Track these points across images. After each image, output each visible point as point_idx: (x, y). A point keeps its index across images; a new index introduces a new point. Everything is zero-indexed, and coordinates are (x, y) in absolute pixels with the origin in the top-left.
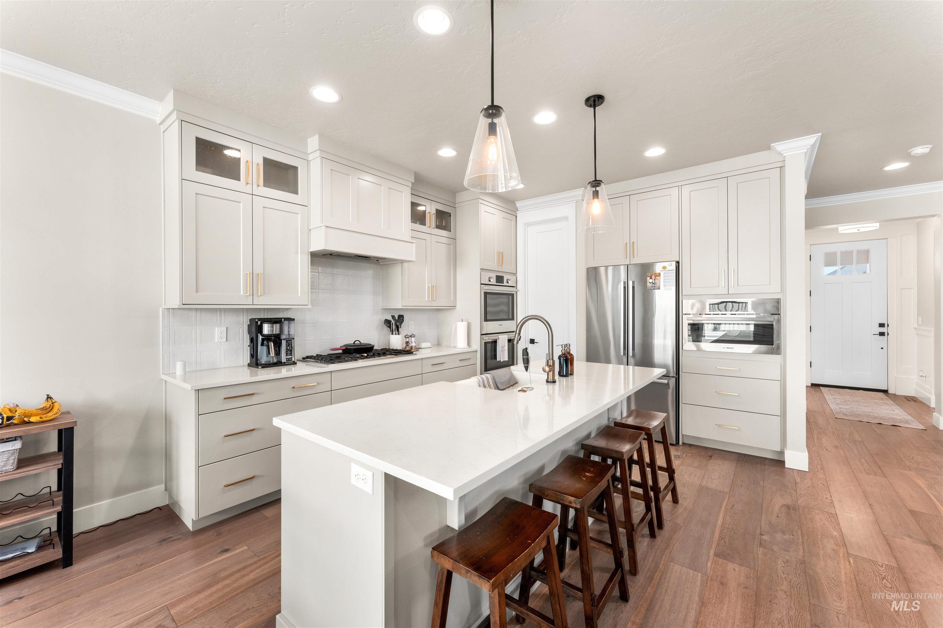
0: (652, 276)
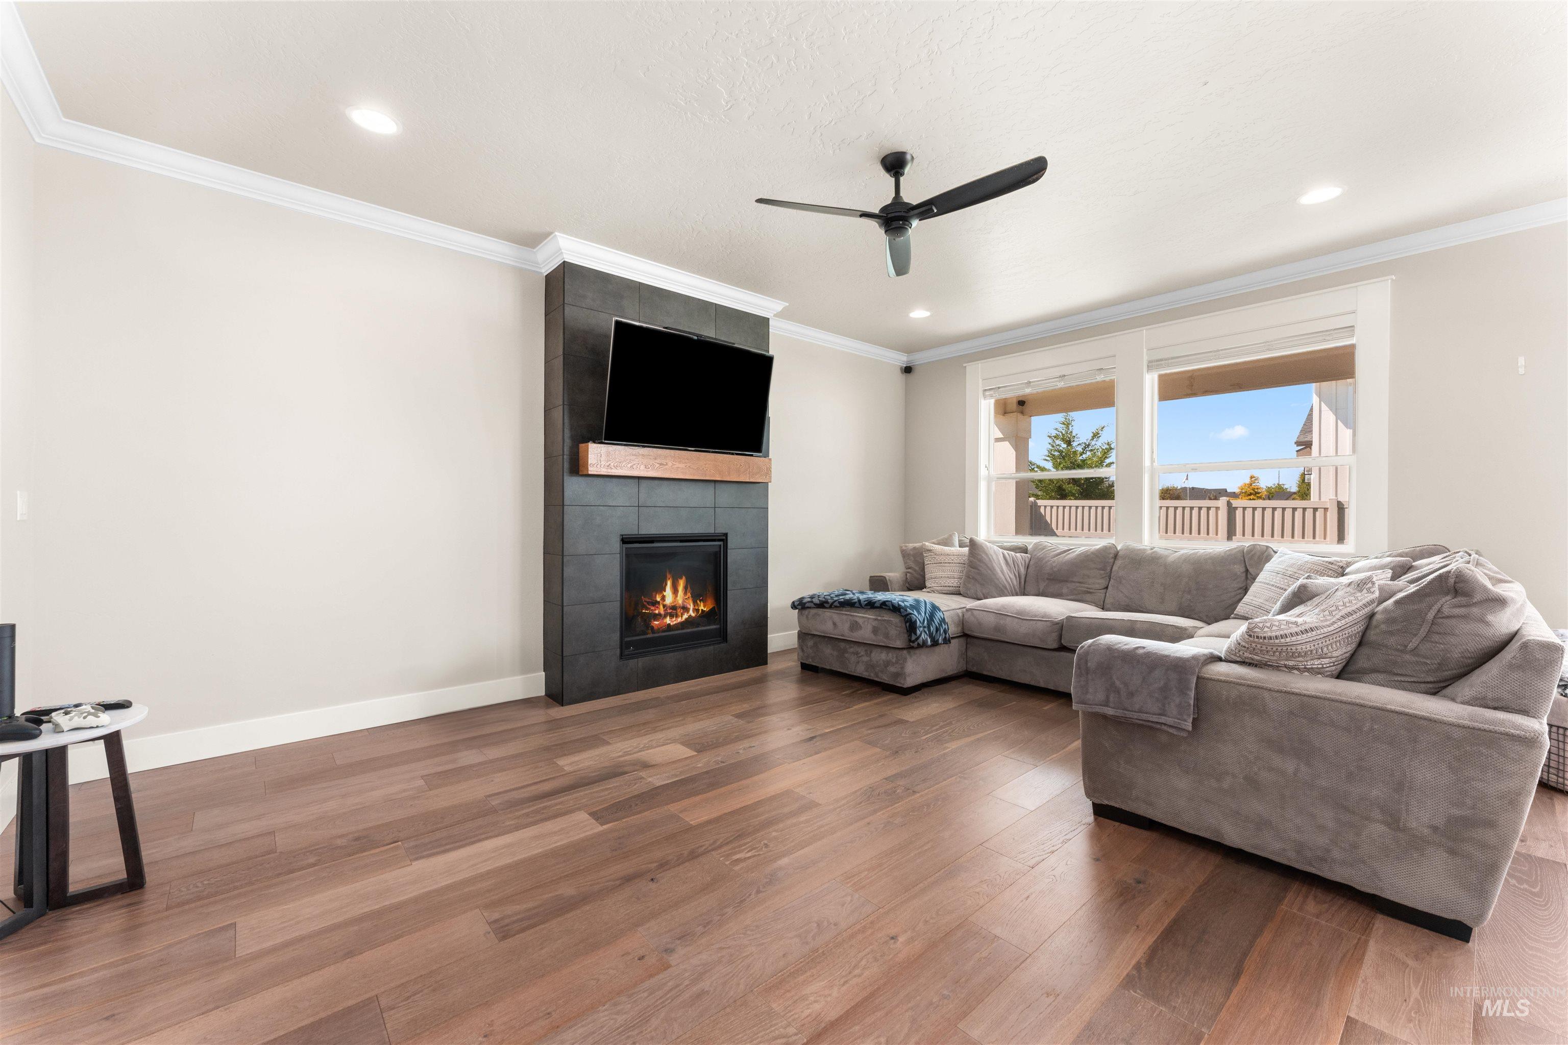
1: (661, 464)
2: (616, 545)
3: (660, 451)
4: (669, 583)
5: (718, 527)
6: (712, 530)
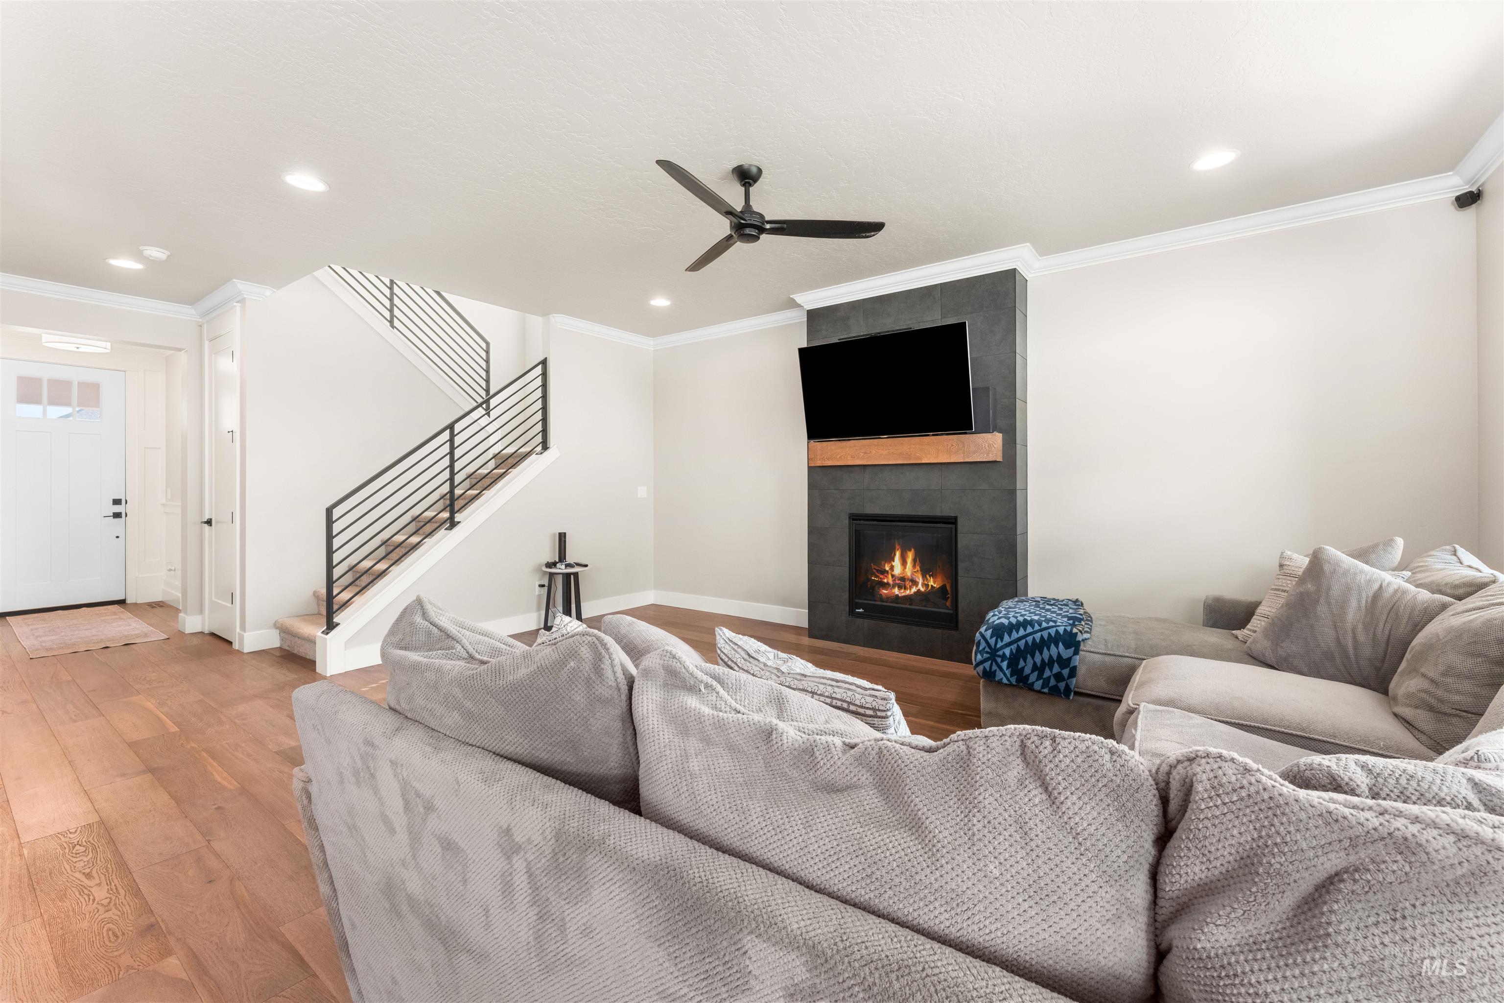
2: (847, 522)
4: (898, 554)
5: (943, 510)
6: (938, 512)
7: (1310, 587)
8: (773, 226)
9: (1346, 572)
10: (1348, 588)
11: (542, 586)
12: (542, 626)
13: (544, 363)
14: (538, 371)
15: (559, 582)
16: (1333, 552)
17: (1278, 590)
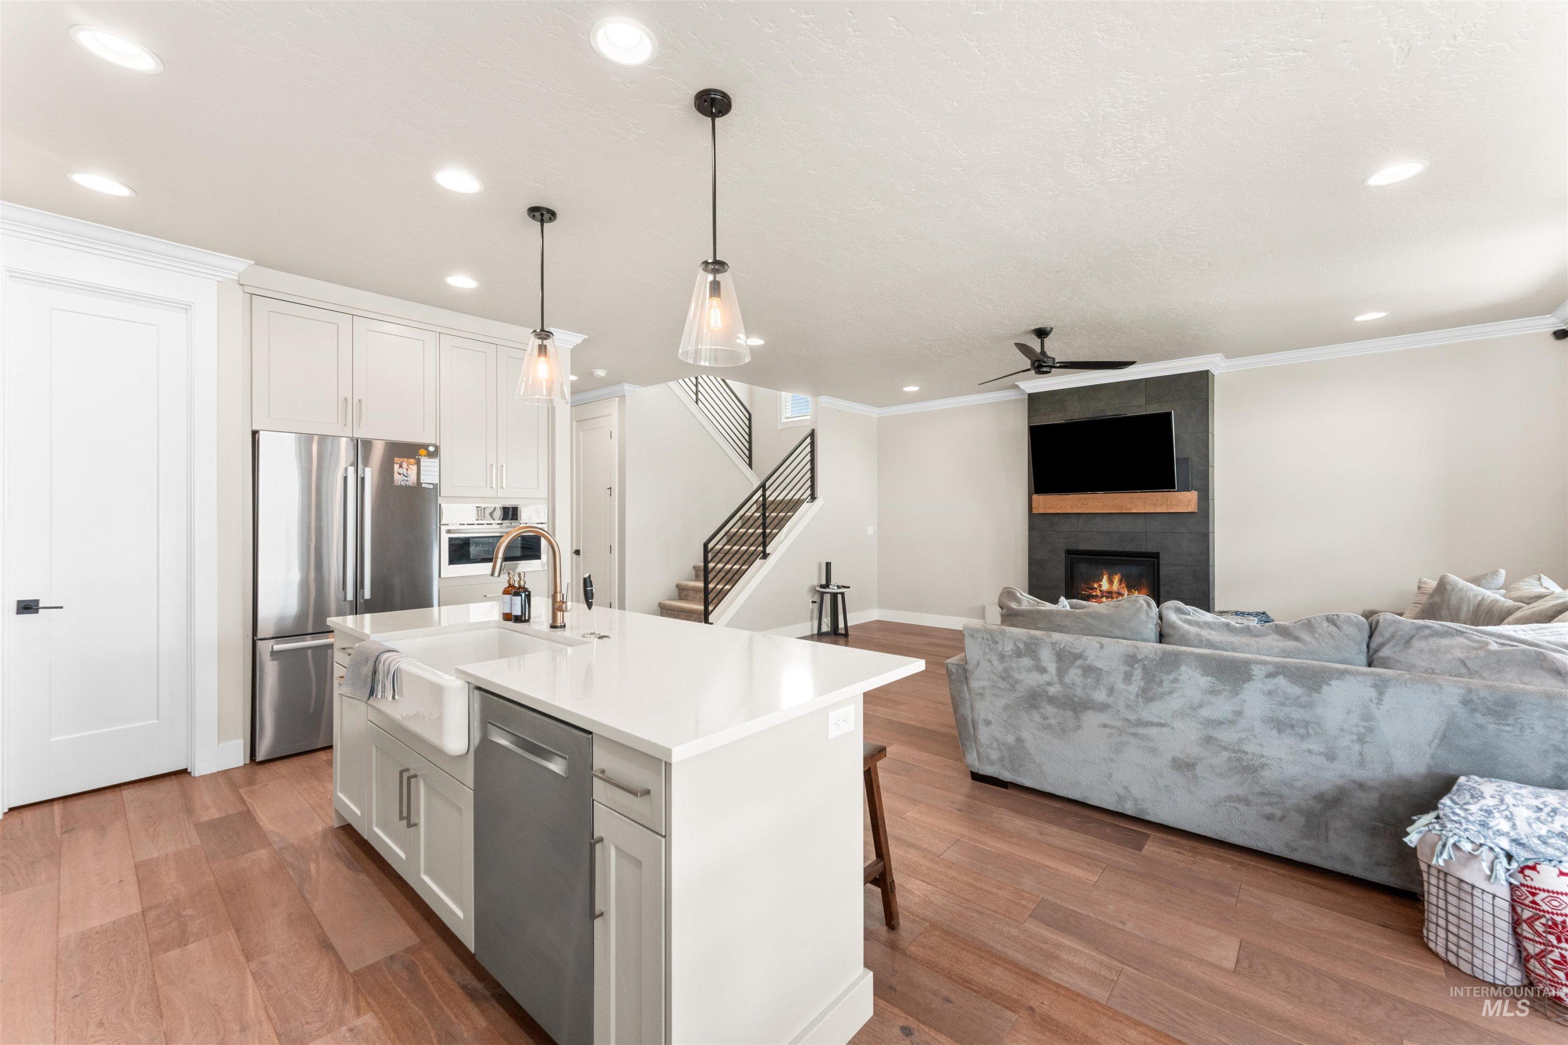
0: (402, 463)
1: (1083, 504)
2: (1063, 555)
3: (1082, 496)
4: (1105, 577)
5: (1150, 548)
6: (1143, 549)
7: (1437, 599)
8: (1061, 364)
9: (1461, 590)
10: (1462, 599)
11: (813, 602)
12: (816, 632)
13: (812, 434)
14: (808, 440)
15: (827, 599)
16: (1452, 577)
17: (1417, 603)
